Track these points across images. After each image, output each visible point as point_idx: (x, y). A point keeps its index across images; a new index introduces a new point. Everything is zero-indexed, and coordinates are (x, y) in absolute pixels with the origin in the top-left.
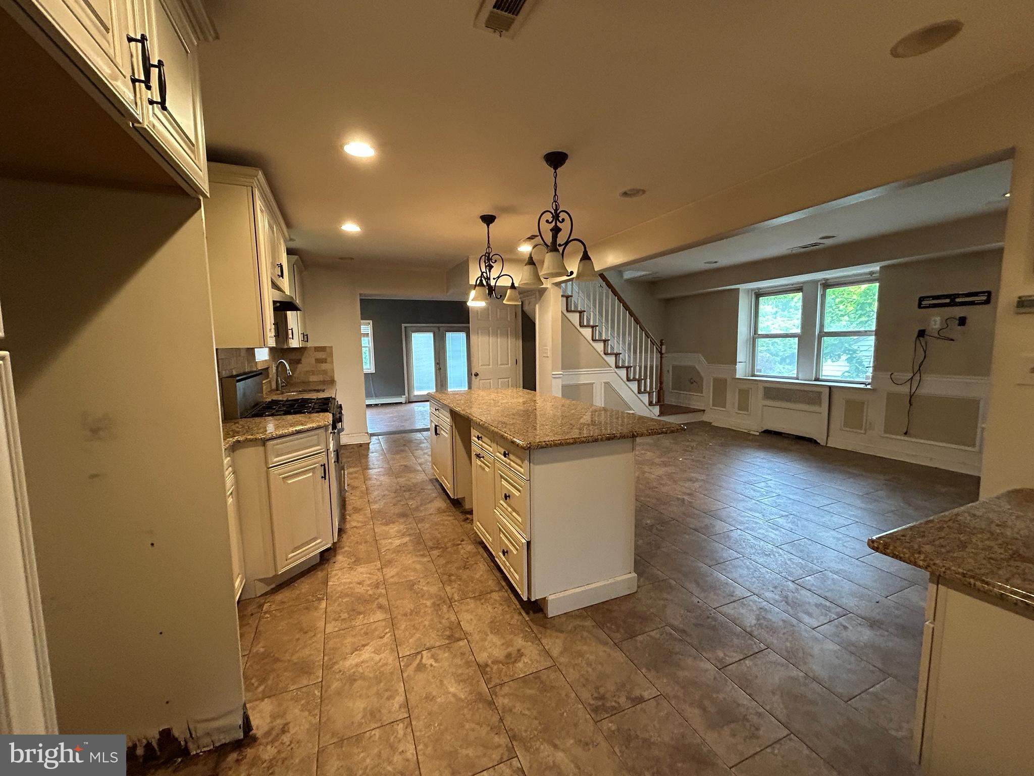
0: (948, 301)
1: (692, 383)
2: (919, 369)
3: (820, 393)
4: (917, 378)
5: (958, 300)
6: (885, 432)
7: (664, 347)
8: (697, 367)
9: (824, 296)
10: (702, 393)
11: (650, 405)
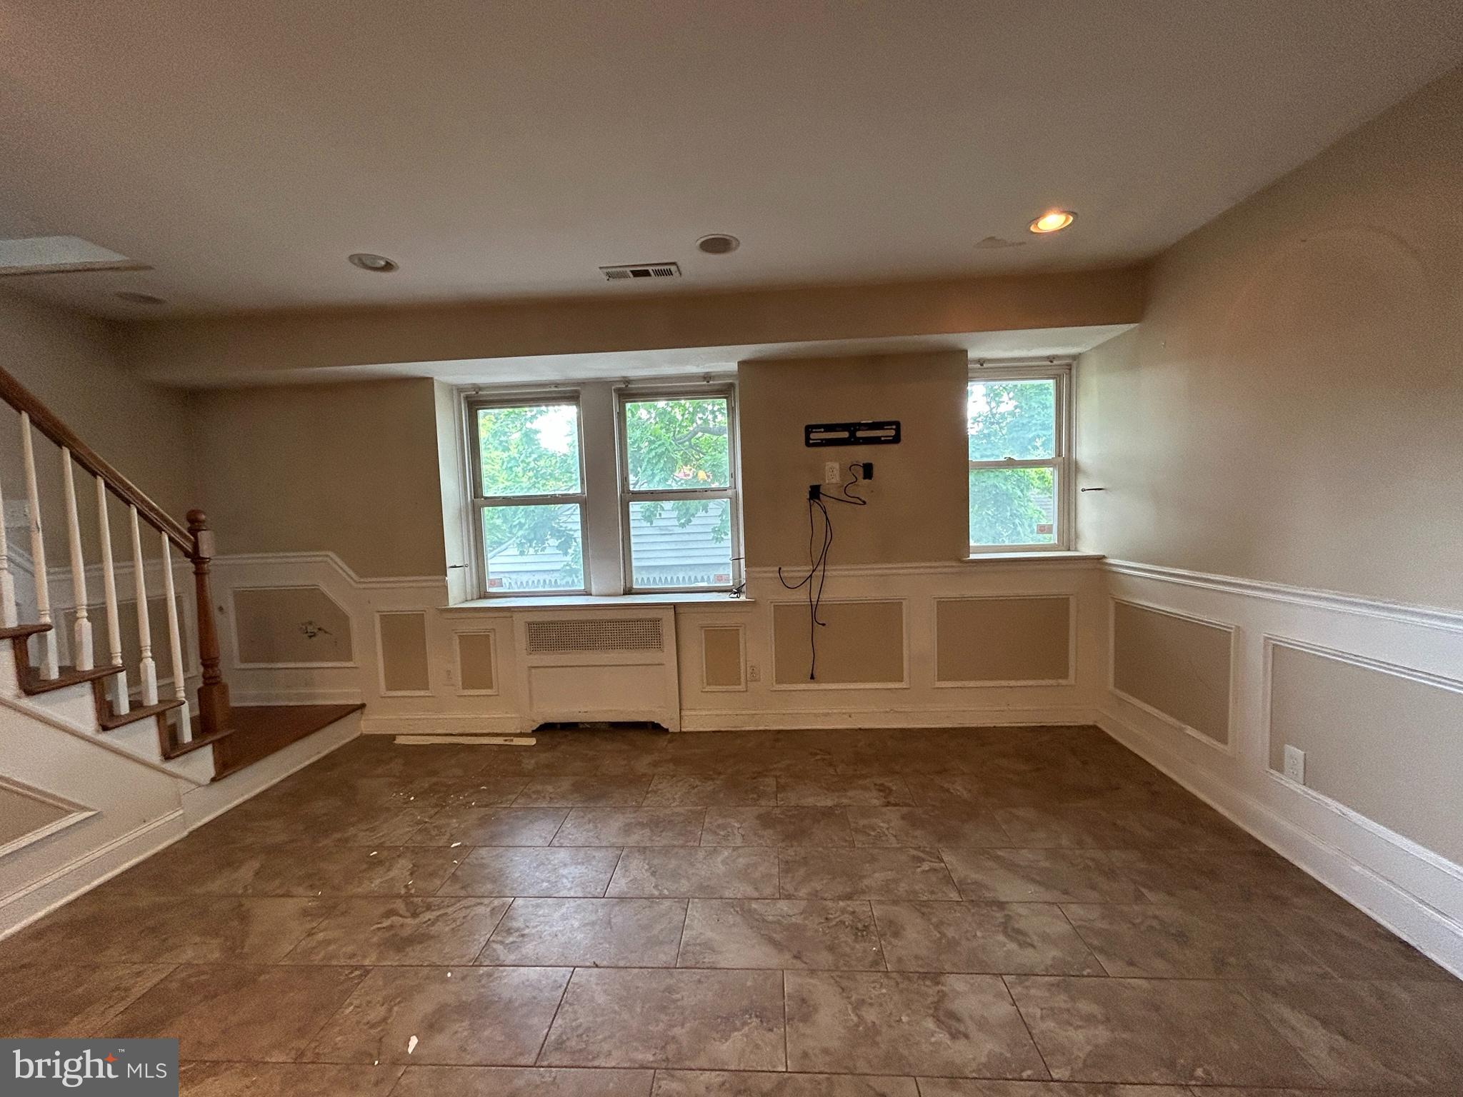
0: (845, 435)
1: (312, 635)
2: (821, 559)
3: (656, 622)
4: (819, 573)
5: (860, 434)
6: (779, 681)
7: (205, 538)
8: (324, 588)
9: (622, 415)
10: (349, 657)
11: (167, 757)
